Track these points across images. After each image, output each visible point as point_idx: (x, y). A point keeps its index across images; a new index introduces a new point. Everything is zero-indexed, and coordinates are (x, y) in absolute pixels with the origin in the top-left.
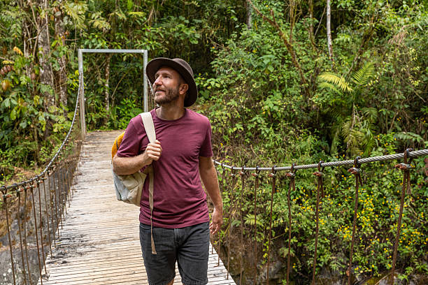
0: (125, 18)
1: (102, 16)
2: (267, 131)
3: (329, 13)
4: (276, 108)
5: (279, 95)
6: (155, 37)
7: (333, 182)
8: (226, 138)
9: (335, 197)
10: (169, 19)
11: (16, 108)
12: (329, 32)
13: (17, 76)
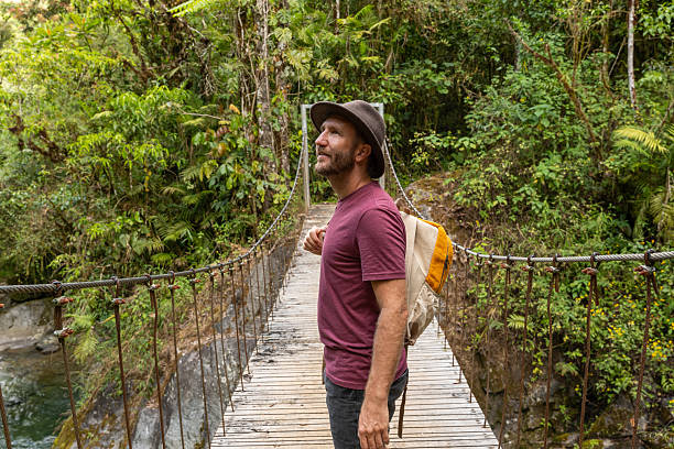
0: (358, 65)
1: (330, 63)
2: (540, 206)
3: (631, 44)
4: (553, 176)
5: (556, 158)
6: (395, 87)
7: (635, 278)
8: (483, 214)
9: (640, 299)
10: (412, 64)
11: (232, 175)
12: (631, 70)
13: (234, 138)
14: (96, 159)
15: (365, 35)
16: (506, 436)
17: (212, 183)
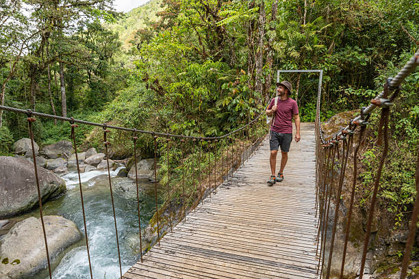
0: (312, 49)
1: (296, 48)
2: (412, 131)
8: (376, 133)
11: (238, 104)
13: (242, 87)
14: (177, 94)
15: (317, 33)
16: (375, 257)
17: (229, 108)
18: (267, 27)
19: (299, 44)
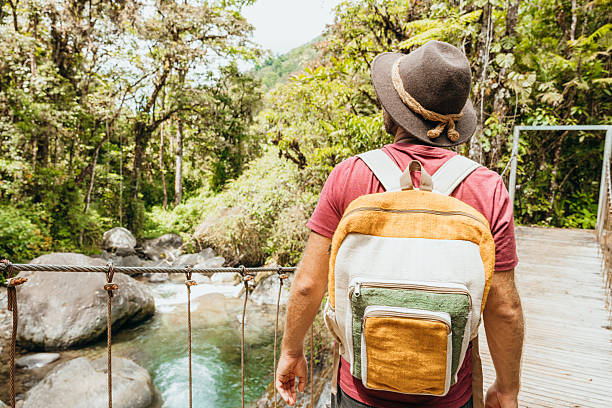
0: (588, 88)
1: (554, 86)
15: (599, 57)
18: (497, 48)
19: (562, 78)
